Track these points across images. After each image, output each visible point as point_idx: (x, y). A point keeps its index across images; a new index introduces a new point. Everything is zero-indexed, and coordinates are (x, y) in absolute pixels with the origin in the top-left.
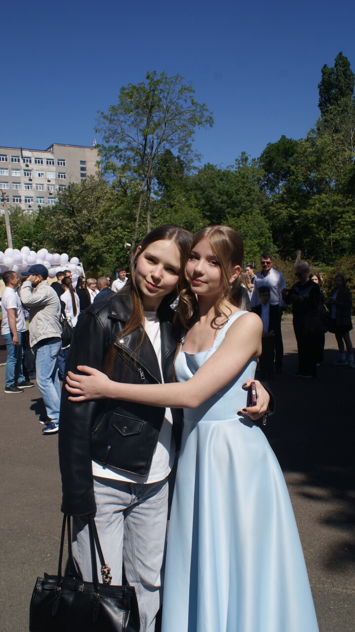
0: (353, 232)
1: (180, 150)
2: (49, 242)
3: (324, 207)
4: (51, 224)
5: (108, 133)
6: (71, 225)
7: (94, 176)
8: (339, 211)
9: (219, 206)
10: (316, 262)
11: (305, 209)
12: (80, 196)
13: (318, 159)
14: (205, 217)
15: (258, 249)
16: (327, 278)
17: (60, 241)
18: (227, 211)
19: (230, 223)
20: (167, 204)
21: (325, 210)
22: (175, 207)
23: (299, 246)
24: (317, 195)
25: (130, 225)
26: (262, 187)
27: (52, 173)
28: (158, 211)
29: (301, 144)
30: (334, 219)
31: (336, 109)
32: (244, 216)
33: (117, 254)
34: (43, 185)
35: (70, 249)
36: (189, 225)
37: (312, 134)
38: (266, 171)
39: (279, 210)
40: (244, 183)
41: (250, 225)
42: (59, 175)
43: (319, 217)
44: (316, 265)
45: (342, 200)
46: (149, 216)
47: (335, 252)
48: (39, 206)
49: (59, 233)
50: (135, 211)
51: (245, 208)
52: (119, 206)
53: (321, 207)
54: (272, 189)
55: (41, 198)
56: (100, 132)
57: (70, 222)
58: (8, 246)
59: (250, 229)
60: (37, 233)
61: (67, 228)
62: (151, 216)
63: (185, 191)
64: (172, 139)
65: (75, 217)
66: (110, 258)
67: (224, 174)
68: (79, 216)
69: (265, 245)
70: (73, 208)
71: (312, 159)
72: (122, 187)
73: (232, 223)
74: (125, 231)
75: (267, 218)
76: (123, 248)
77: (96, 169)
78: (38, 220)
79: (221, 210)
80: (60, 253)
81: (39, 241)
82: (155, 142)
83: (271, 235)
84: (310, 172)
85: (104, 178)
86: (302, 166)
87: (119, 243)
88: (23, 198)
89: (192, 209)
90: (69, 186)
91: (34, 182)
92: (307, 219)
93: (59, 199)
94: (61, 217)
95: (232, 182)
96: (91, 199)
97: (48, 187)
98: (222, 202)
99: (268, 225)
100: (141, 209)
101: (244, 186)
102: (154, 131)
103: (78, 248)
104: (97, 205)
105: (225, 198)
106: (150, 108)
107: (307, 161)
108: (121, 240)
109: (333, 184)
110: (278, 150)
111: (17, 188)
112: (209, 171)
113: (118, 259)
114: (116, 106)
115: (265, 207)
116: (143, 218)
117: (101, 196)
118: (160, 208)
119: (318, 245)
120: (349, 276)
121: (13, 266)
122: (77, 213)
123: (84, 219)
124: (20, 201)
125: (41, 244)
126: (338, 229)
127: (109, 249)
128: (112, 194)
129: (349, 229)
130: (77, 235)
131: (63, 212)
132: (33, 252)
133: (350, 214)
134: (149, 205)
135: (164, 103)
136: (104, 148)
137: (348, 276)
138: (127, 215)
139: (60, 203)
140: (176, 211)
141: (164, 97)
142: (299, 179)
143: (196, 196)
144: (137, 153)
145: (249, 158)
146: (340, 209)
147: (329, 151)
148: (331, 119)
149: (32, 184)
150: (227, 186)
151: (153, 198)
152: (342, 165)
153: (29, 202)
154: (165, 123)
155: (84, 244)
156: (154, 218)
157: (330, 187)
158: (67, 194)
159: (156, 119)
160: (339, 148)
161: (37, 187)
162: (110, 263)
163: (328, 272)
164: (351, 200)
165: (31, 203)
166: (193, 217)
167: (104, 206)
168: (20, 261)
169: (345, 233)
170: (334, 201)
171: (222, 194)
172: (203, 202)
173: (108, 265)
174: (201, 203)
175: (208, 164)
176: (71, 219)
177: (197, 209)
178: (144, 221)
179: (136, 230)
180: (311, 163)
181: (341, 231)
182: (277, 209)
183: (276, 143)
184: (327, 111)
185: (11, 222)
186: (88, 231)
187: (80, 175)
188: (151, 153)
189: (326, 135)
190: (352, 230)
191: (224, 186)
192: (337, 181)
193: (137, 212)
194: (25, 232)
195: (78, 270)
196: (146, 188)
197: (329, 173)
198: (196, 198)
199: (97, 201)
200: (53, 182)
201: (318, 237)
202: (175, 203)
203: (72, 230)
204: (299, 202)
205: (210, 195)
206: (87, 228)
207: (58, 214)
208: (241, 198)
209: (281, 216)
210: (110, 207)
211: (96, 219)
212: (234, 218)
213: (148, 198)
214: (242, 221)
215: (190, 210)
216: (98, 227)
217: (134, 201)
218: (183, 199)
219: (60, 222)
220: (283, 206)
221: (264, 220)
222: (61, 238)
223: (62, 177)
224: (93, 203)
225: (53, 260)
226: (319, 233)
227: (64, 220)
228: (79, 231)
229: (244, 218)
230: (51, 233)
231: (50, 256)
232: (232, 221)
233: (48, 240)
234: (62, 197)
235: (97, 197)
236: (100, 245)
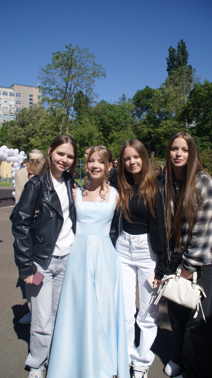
1: (86, 92)
2: (9, 142)
3: (168, 128)
4: (11, 131)
5: (45, 80)
6: (22, 132)
7: (37, 104)
9: (108, 125)
10: (162, 159)
11: (158, 128)
12: (28, 115)
13: (166, 100)
14: (100, 130)
17: (15, 141)
18: (112, 128)
19: (114, 135)
20: (78, 122)
21: (169, 129)
22: (83, 124)
23: (153, 149)
24: (164, 121)
25: (56, 133)
26: (134, 115)
27: (13, 101)
28: (73, 126)
29: (156, 92)
31: (176, 72)
34: (7, 108)
36: (91, 135)
37: (163, 86)
38: (136, 106)
39: (143, 129)
40: (123, 112)
41: (125, 136)
42: (17, 103)
43: (165, 133)
44: (162, 161)
45: (178, 124)
46: (67, 129)
48: (4, 120)
49: (15, 137)
50: (59, 125)
51: (122, 127)
52: (51, 122)
53: (167, 128)
54: (139, 116)
55: (5, 115)
56: (41, 79)
57: (22, 130)
60: (3, 136)
61: (20, 134)
62: (69, 129)
63: (89, 115)
64: (82, 85)
65: (25, 127)
67: (112, 106)
68: (27, 127)
70: (24, 122)
71: (162, 100)
72: (53, 111)
74: (54, 137)
75: (136, 133)
77: (38, 100)
78: (2, 129)
79: (109, 127)
80: (14, 148)
81: (3, 141)
82: (73, 86)
84: (161, 108)
85: (42, 106)
86: (156, 104)
89: (93, 126)
90: (22, 110)
91: (2, 106)
92: (158, 134)
93: (17, 117)
94: (17, 127)
95: (116, 111)
96: (35, 117)
97: (10, 109)
98: (110, 123)
100: (63, 125)
101: (123, 114)
102: (72, 80)
103: (26, 145)
104: (38, 121)
105: (112, 120)
106: (69, 66)
107: (160, 101)
109: (174, 115)
110: (144, 94)
112: (103, 104)
114: (51, 64)
115: (135, 126)
116: (64, 130)
117: (41, 116)
118: (75, 124)
119: (164, 149)
122: (26, 125)
123: (30, 129)
125: (4, 143)
127: (44, 147)
128: (47, 115)
130: (26, 138)
131: (18, 124)
134: (68, 122)
135: (78, 64)
136: (43, 88)
138: (55, 127)
139: (16, 119)
140: (83, 127)
141: (78, 60)
142: (155, 111)
143: (95, 118)
144: (62, 92)
145: (127, 98)
146: (177, 129)
147: (172, 96)
148: (174, 78)
149: (0, 107)
150: (113, 114)
151: (70, 119)
152: (179, 104)
154: (79, 76)
155: (30, 143)
156: (71, 130)
157: (172, 117)
158: (21, 114)
159: (73, 73)
160: (178, 95)
161: (3, 109)
164: (183, 125)
166: (93, 130)
167: (42, 122)
170: (174, 124)
171: (110, 118)
172: (99, 122)
175: (103, 100)
176: (22, 128)
177: (96, 126)
180: (162, 103)
182: (142, 128)
183: (142, 90)
184: (172, 73)
186: (32, 136)
187: (29, 103)
188: (70, 93)
189: (171, 87)
191: (111, 113)
192: (176, 113)
193: (61, 126)
196: (66, 112)
197: (172, 109)
198: (95, 120)
199: (38, 119)
200: (13, 107)
201: (164, 145)
202: (83, 122)
203: (23, 135)
204: (154, 125)
205: (103, 118)
206: (32, 134)
207: (15, 125)
208: (121, 121)
209: (144, 132)
210: (45, 122)
211: (38, 129)
212: (116, 132)
213: (68, 118)
214: (121, 134)
215: (92, 126)
216: (38, 134)
217: (59, 119)
218: (88, 120)
219: (16, 130)
220: (145, 127)
221: (133, 133)
222: (17, 139)
223: (18, 104)
224: (36, 120)
225: (10, 152)
226: (165, 142)
227: (19, 129)
228: (27, 136)
229: (122, 132)
230: (11, 136)
231: (8, 150)
232: (115, 134)
233: (8, 140)
234: (18, 115)
235: (38, 116)
236: (39, 144)
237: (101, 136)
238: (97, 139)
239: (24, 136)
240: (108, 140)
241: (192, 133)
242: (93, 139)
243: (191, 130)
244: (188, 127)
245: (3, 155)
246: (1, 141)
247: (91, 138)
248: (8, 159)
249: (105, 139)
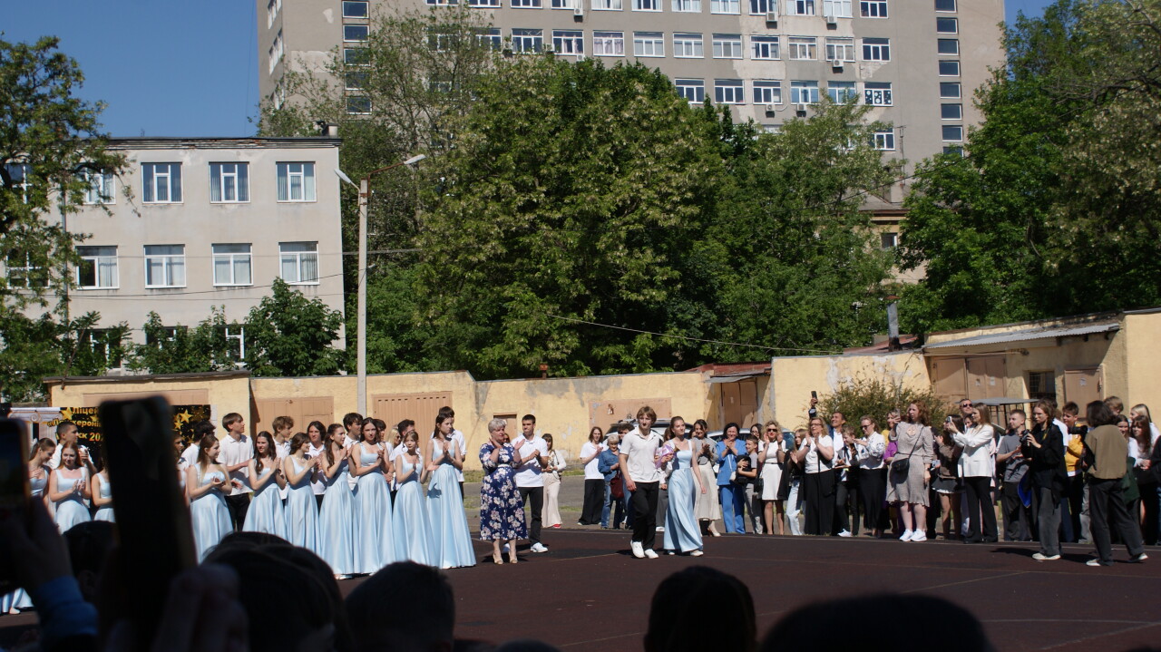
34: (812, 39)
42: (865, 6)
48: (801, 113)
55: (805, 84)
88: (748, 88)
91: (783, 31)
97: (830, 48)
111: (728, 52)
124: (740, 95)
149: (776, 39)
153: (768, 98)
161: (793, 47)
165: (773, 102)
200: (844, 30)
223: (874, 13)
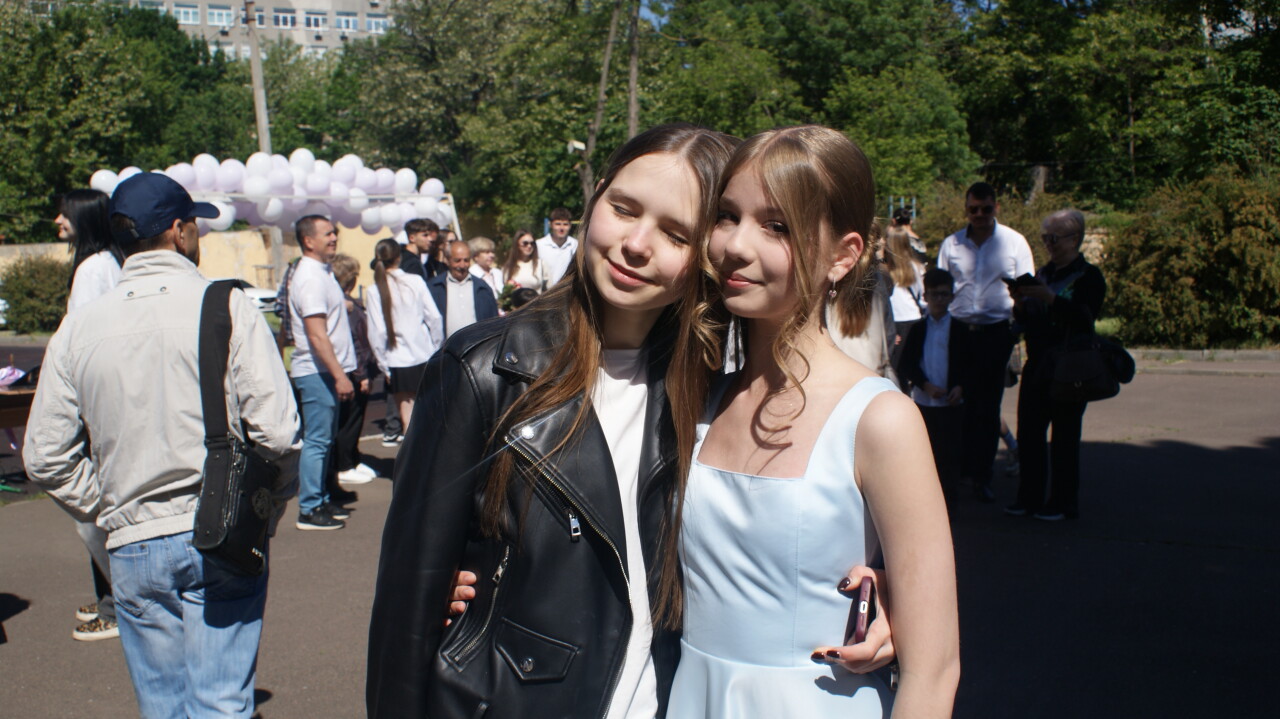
0: (1192, 119)
2: (368, 135)
3: (1112, 47)
4: (374, 88)
6: (426, 89)
8: (1154, 60)
9: (825, 45)
10: (1088, 198)
11: (1060, 52)
12: (453, 12)
14: (785, 72)
15: (929, 162)
16: (1115, 245)
17: (396, 132)
18: (844, 57)
19: (853, 90)
20: (684, 37)
21: (1116, 56)
22: (704, 44)
23: (1040, 154)
24: (1093, 16)
25: (583, 91)
28: (660, 55)
30: (1141, 83)
32: (892, 72)
33: (549, 168)
35: (422, 154)
36: (741, 95)
39: (988, 57)
41: (908, 96)
43: (1098, 75)
44: (1086, 209)
45: (1163, 31)
46: (635, 69)
47: (1140, 172)
48: (344, 38)
49: (393, 112)
50: (597, 55)
51: (894, 51)
52: (554, 41)
53: (1104, 49)
55: (348, 14)
57: (425, 81)
58: (257, 141)
59: (908, 107)
60: (337, 109)
61: (415, 97)
62: (639, 68)
63: (732, 2)
65: (436, 68)
66: (529, 180)
68: (447, 66)
69: (949, 151)
70: (432, 43)
73: (860, 90)
74: (571, 109)
75: (955, 78)
76: (562, 156)
78: (339, 74)
79: (831, 55)
80: (395, 165)
81: (341, 131)
83: (964, 124)
87: (551, 139)
88: (301, 17)
89: (753, 51)
92: (1064, 80)
93: (399, 19)
94: (401, 67)
96: (482, 21)
98: (832, 34)
99: (956, 95)
100: (614, 49)
103: (443, 150)
105: (841, 23)
108: (560, 133)
113: (550, 184)
115: (950, 46)
116: (619, 73)
117: (509, 14)
118: (666, 48)
119: (1093, 152)
120: (1178, 239)
121: (268, 200)
122: (444, 58)
123: (463, 74)
124: (294, 22)
125: (347, 138)
126: (1150, 110)
127: (527, 156)
128: (538, 9)
129: (1180, 110)
130: (441, 116)
131: (405, 53)
132: (322, 165)
133: (1185, 69)
134: (636, 40)
137: (1173, 241)
138: (575, 64)
139: (398, 28)
140: (708, 57)
143: (762, 15)
146: (1158, 56)
151: (646, 21)
153: (316, 24)
155: (459, 141)
156: (651, 73)
158: (418, 7)
162: (529, 194)
163: (1117, 226)
164: (1190, 30)
165: (321, 29)
166: (752, 73)
167: (515, 40)
168: (288, 189)
169: (1168, 123)
170: (1142, 31)
171: (833, 11)
172: (781, 32)
173: (523, 198)
174: (777, 35)
176: (426, 72)
177: (764, 52)
178: (620, 82)
179: (600, 106)
181: (1159, 116)
182: (984, 53)
185: (266, 79)
186: (473, 106)
190: (1189, 114)
193: (604, 58)
194: (305, 108)
195: (442, 214)
198: (762, 22)
199: (496, 27)
201: (1095, 132)
202: (706, 36)
203: (430, 102)
204: (1043, 35)
205: (801, 12)
206: (470, 97)
207: (392, 60)
208: (885, 23)
209: (995, 72)
210: (532, 42)
211: (494, 75)
212: (864, 78)
213: (635, 22)
214: (885, 85)
215: (748, 52)
216: (498, 96)
217: (597, 27)
218: (729, 25)
219: (398, 81)
220: (1001, 46)
221: (945, 83)
222: (401, 124)
224: (485, 31)
225: (376, 185)
226: (1098, 120)
227: (409, 75)
228: (449, 107)
229: (891, 76)
230: (374, 110)
231: (367, 175)
232: (858, 86)
233: (364, 128)
234: (404, 14)
235: (498, 15)
236: (503, 145)
237: (791, 97)
238: (773, 111)
239: (436, 108)
240: (822, 114)
241: (1239, 69)
242: (754, 114)
243: (1233, 55)
244: (1212, 41)
245: (347, 200)
246: (334, 132)
247: (745, 108)
248: (370, 215)
249: (808, 110)
